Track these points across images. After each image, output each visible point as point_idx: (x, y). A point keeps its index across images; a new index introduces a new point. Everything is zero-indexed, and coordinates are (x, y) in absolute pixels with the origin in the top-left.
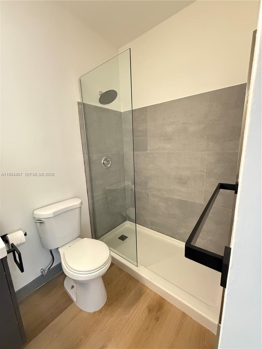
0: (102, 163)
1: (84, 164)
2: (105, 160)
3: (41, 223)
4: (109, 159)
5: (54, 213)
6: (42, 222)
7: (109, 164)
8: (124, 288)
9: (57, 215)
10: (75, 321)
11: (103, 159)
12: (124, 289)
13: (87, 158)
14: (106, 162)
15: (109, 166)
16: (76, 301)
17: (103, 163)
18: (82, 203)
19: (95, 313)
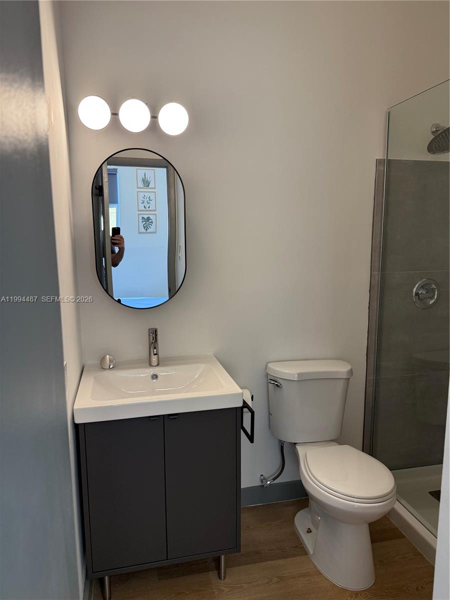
0: (414, 294)
1: (370, 291)
2: (422, 287)
3: (277, 385)
4: (434, 286)
5: (299, 375)
6: (279, 384)
7: (432, 298)
8: (418, 587)
9: (304, 380)
10: (307, 580)
11: (419, 283)
12: (417, 589)
13: (377, 278)
14: (424, 292)
15: (432, 302)
16: (313, 554)
17: (417, 294)
18: (351, 372)
19: (344, 590)
